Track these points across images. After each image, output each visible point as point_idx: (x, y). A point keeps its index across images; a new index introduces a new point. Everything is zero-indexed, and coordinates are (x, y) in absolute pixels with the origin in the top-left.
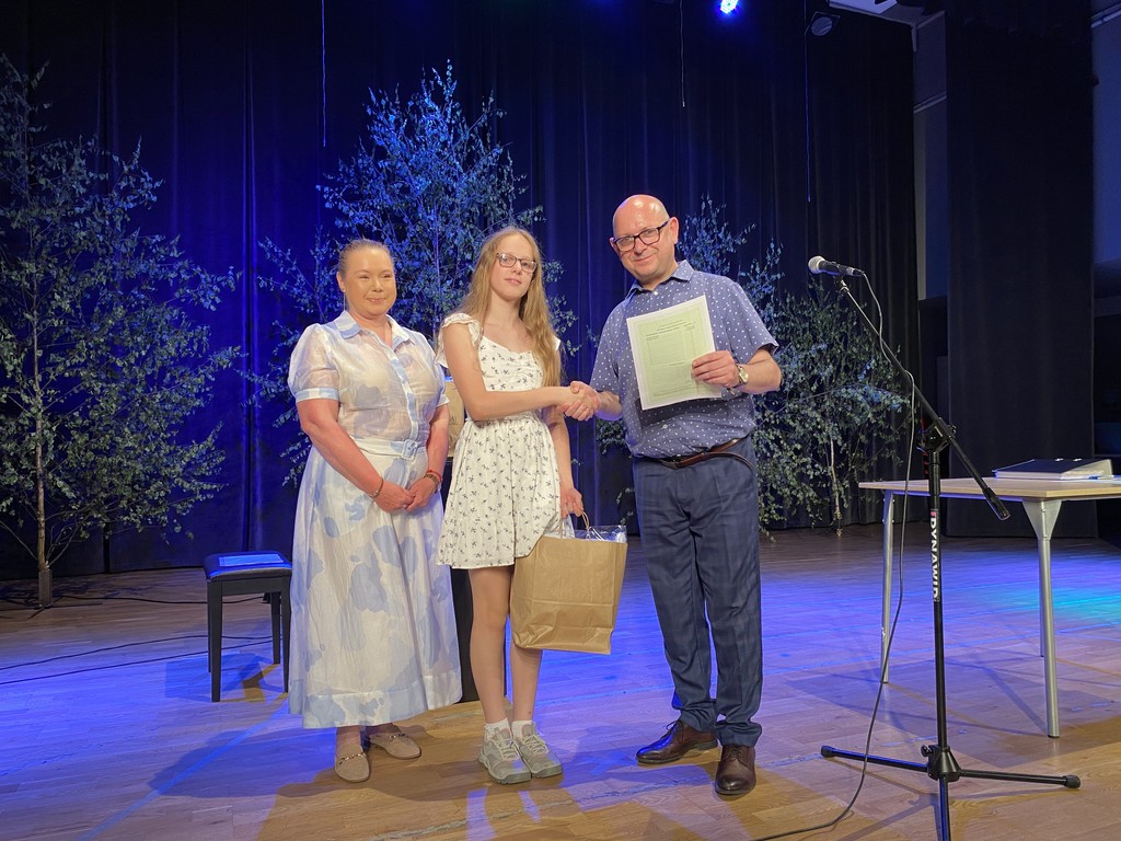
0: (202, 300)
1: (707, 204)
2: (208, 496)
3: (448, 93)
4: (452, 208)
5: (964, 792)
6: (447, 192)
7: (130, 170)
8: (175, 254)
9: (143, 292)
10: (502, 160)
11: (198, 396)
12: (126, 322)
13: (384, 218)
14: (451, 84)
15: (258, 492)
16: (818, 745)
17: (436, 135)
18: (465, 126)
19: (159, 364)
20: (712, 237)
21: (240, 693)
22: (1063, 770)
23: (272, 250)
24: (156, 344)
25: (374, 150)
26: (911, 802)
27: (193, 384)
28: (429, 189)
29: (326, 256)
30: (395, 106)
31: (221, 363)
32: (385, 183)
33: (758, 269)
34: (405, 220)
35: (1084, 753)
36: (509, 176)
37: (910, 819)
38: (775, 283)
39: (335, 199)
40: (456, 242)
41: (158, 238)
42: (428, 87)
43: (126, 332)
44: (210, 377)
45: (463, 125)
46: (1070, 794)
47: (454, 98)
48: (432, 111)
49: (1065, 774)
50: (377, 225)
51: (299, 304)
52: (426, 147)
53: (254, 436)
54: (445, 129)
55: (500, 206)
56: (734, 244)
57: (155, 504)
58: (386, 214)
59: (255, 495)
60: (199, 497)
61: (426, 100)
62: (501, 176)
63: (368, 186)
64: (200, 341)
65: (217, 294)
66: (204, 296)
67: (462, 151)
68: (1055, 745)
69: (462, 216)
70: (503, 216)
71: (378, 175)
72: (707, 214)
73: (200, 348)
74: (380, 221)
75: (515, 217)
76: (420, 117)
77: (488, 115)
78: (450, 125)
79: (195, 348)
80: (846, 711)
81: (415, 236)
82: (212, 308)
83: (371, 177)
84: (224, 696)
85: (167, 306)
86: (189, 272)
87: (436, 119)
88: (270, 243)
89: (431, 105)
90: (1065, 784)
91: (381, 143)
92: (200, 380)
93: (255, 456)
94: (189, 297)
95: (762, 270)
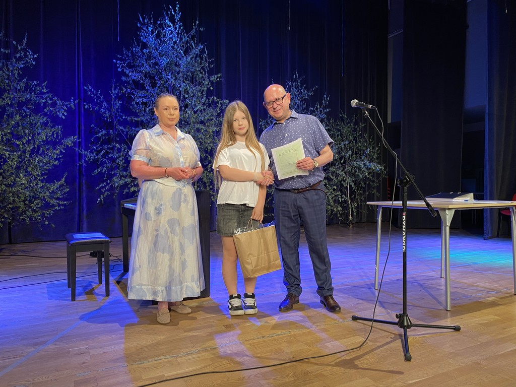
0: (58, 113)
1: (296, 76)
2: (61, 207)
3: (177, 18)
4: (178, 73)
5: (413, 333)
6: (176, 65)
7: (21, 48)
8: (45, 90)
9: (28, 108)
10: (202, 51)
11: (56, 159)
12: (20, 123)
13: (146, 76)
14: (178, 14)
15: (85, 206)
16: (351, 315)
17: (171, 38)
18: (185, 34)
19: (37, 143)
20: (298, 91)
21: (84, 297)
22: (452, 324)
23: (91, 91)
24: (35, 134)
25: (141, 44)
26: (391, 338)
27: (54, 154)
28: (168, 64)
29: (118, 94)
30: (151, 23)
31: (68, 144)
32: (146, 60)
33: (318, 107)
34: (155, 78)
35: (461, 317)
36: (206, 59)
37: (392, 345)
38: (325, 113)
39: (122, 67)
40: (181, 89)
41: (35, 82)
42: (167, 15)
43: (20, 128)
44: (63, 150)
45: (184, 34)
46: (456, 333)
47: (180, 20)
48: (169, 26)
49: (455, 325)
50: (142, 80)
51: (104, 117)
52: (166, 43)
53: (82, 180)
54: (176, 35)
55: (201, 73)
56: (308, 95)
57: (34, 211)
58: (147, 75)
59: (83, 208)
60: (57, 208)
61: (167, 21)
62: (202, 59)
63: (138, 61)
64: (57, 133)
65: (65, 111)
66: (59, 111)
67: (183, 46)
68: (449, 313)
69: (183, 77)
70: (202, 77)
71: (143, 56)
72: (296, 80)
73: (57, 136)
74: (144, 78)
75: (209, 78)
76: (163, 29)
77: (196, 29)
78: (178, 34)
79: (55, 136)
80: (360, 301)
81: (160, 86)
82: (63, 117)
83: (139, 57)
84: (77, 299)
85: (40, 116)
86: (51, 99)
87: (171, 30)
88: (90, 87)
89: (169, 23)
90: (454, 329)
91: (145, 41)
92: (58, 152)
93: (83, 189)
94: (51, 112)
95: (320, 107)
